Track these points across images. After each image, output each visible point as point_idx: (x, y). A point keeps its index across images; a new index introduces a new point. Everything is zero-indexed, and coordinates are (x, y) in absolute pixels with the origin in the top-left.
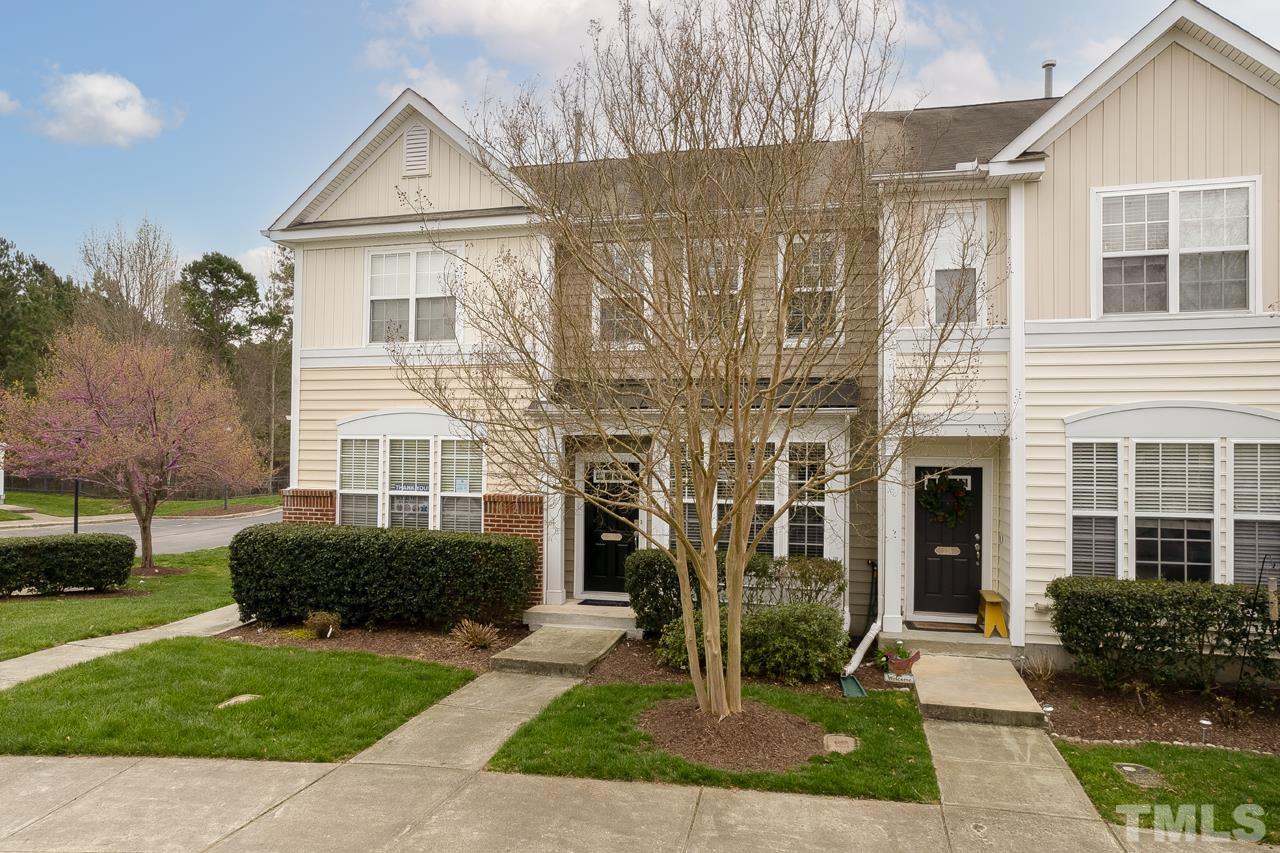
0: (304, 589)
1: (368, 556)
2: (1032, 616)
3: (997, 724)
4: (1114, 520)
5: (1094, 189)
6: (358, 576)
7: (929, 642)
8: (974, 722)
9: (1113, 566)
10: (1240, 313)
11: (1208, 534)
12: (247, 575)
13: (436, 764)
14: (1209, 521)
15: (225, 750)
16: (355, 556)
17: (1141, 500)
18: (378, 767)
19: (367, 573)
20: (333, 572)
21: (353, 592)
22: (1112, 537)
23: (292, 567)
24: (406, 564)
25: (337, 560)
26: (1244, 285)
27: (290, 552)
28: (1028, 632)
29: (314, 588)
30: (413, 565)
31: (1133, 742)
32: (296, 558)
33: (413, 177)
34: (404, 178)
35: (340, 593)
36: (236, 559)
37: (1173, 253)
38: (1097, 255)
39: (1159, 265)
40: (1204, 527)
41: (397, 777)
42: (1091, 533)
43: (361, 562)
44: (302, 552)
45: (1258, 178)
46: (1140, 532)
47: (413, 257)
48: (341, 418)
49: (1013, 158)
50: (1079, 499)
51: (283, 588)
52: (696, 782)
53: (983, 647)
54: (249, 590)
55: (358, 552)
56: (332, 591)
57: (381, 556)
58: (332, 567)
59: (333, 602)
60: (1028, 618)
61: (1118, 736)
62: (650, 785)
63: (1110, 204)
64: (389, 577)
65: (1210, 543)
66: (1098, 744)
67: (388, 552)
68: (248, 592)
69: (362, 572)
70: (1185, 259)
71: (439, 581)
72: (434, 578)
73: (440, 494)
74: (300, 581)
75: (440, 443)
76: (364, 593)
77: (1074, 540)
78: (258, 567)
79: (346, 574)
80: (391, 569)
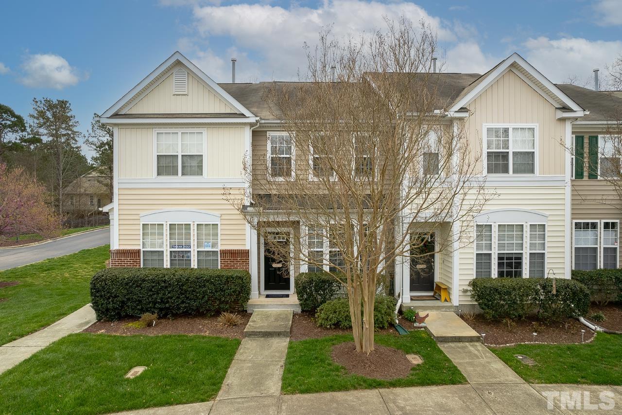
0: (135, 302)
1: (170, 284)
2: (461, 294)
3: (464, 342)
4: (490, 254)
5: (484, 124)
6: (164, 294)
7: (422, 306)
8: (455, 342)
9: (490, 272)
10: (531, 175)
11: (520, 258)
12: (101, 296)
13: (258, 394)
14: (521, 254)
15: (152, 403)
16: (163, 284)
17: (501, 246)
18: (233, 400)
19: (169, 293)
20: (151, 293)
21: (162, 302)
22: (489, 261)
23: (128, 291)
24: (191, 287)
25: (153, 287)
26: (533, 164)
27: (127, 284)
28: (460, 300)
29: (140, 301)
30: (194, 288)
31: (513, 344)
32: (131, 287)
33: (179, 95)
34: (174, 95)
35: (155, 303)
36: (95, 289)
37: (511, 151)
38: (485, 151)
39: (505, 156)
40: (519, 256)
41: (245, 405)
42: (483, 260)
43: (166, 287)
44: (134, 284)
45: (537, 124)
46: (499, 258)
47: (180, 134)
48: (142, 213)
49: (457, 110)
50: (479, 247)
51: (123, 302)
52: (375, 387)
53: (443, 307)
54: (102, 304)
55: (165, 283)
56: (150, 302)
57: (178, 284)
58: (151, 290)
59: (151, 307)
60: (460, 294)
61: (507, 342)
62: (356, 391)
63: (489, 130)
64: (182, 294)
65: (521, 262)
66: (503, 347)
67: (180, 282)
68: (102, 306)
69: (167, 292)
70: (515, 154)
71: (207, 295)
72: (205, 293)
73: (196, 250)
74: (132, 298)
75: (196, 225)
76: (168, 302)
77: (476, 263)
78: (108, 292)
79: (158, 294)
80: (182, 289)
